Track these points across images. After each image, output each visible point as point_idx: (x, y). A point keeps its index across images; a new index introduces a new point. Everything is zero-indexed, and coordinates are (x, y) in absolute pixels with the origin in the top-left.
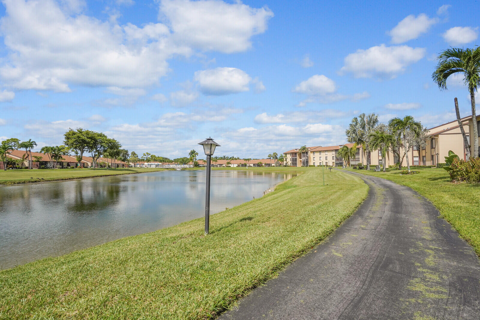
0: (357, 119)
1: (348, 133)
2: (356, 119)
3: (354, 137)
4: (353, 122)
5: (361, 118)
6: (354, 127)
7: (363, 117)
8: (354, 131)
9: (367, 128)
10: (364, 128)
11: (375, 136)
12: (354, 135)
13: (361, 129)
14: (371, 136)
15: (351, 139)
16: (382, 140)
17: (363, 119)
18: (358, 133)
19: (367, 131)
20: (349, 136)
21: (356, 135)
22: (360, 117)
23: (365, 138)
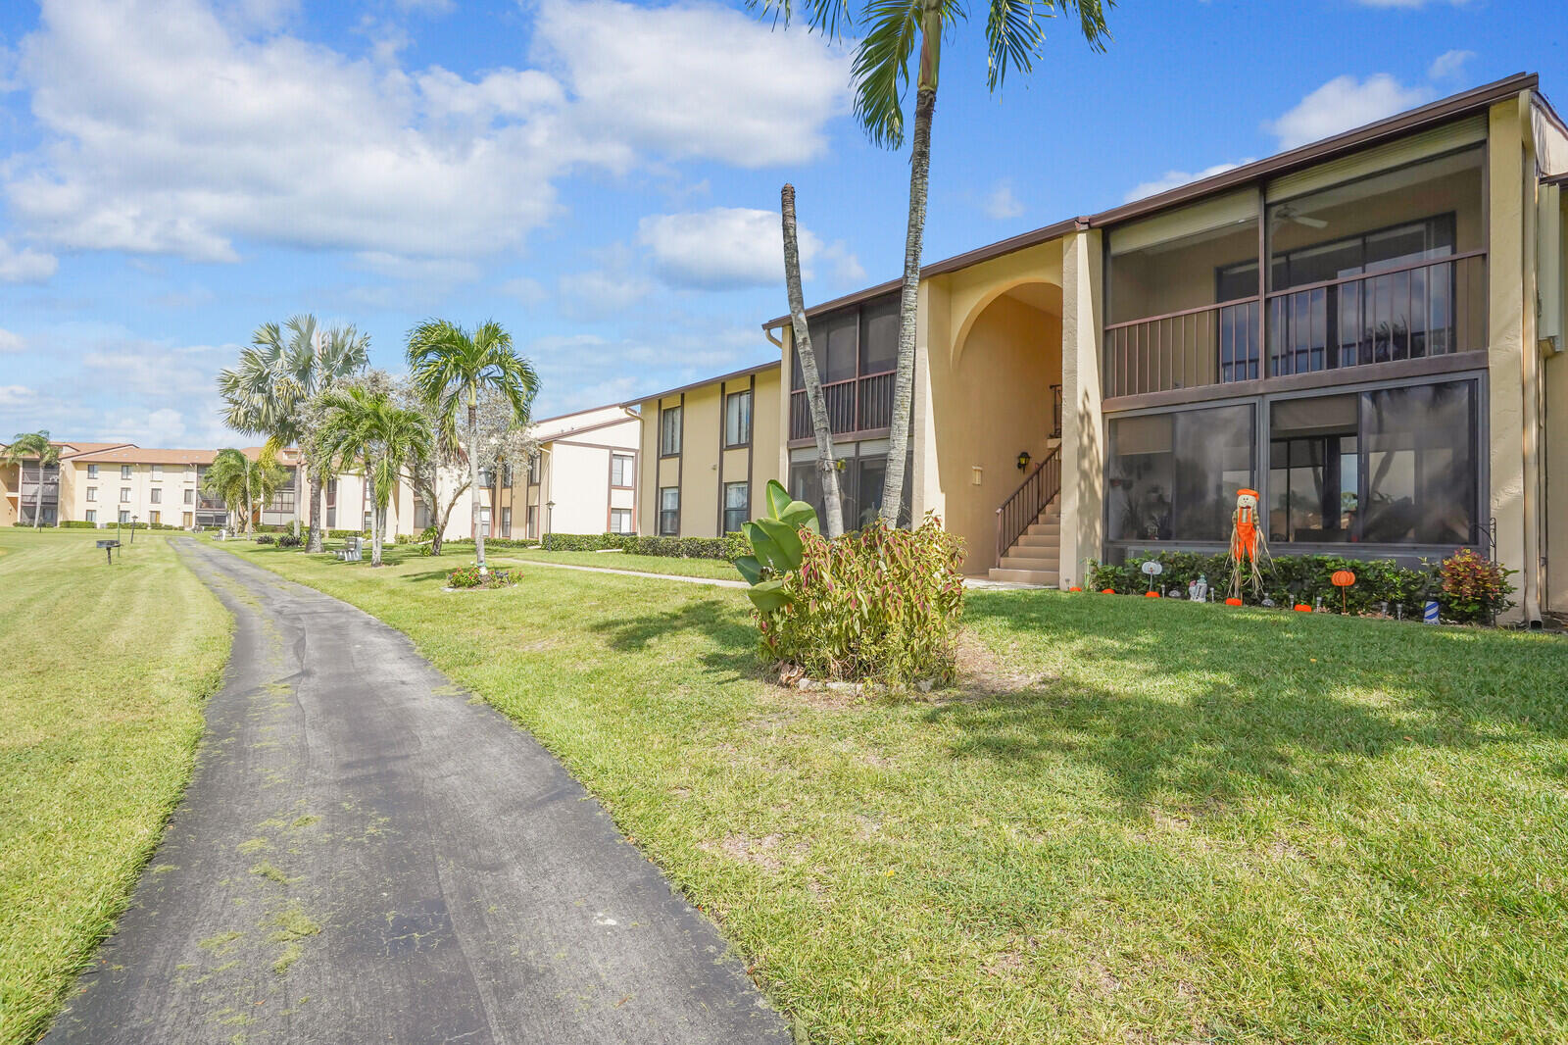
0: (277, 330)
1: (231, 384)
2: (275, 330)
3: (258, 411)
4: (260, 342)
5: (296, 332)
6: (259, 364)
7: (304, 329)
8: (260, 382)
9: (318, 375)
10: (304, 373)
11: (345, 406)
12: (258, 399)
13: (292, 378)
14: (329, 403)
15: (246, 414)
16: (377, 427)
17: (305, 337)
18: (279, 390)
19: (317, 389)
20: (236, 403)
21: (270, 399)
22: (295, 326)
23: (304, 413)
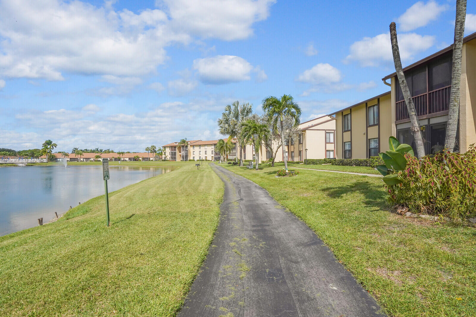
0: (230, 107)
1: (220, 122)
2: (229, 107)
3: (227, 129)
4: (226, 110)
5: (234, 106)
6: (226, 116)
7: (236, 105)
8: (227, 121)
9: (240, 118)
10: (237, 117)
11: (247, 125)
12: (226, 126)
13: (234, 119)
14: (243, 125)
15: (224, 130)
16: (255, 130)
17: (236, 107)
18: (231, 123)
19: (240, 121)
20: (222, 127)
21: (229, 125)
22: (234, 105)
23: (237, 128)
